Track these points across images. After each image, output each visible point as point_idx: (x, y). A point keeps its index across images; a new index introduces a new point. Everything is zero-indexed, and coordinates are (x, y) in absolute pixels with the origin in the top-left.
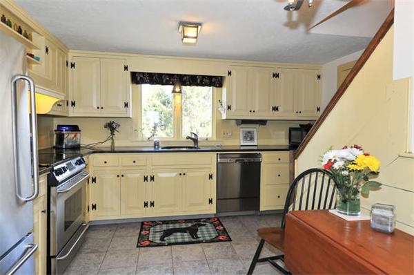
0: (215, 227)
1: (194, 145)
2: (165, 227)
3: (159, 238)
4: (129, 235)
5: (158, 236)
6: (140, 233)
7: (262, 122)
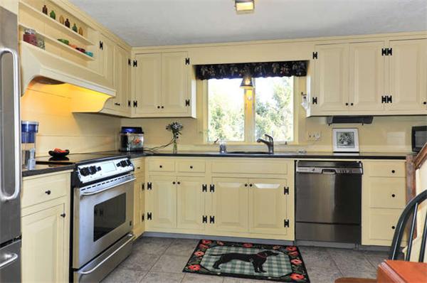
0: (291, 259)
1: (268, 150)
2: (225, 250)
3: (213, 264)
4: (182, 253)
5: (213, 260)
6: (193, 254)
7: (367, 119)
